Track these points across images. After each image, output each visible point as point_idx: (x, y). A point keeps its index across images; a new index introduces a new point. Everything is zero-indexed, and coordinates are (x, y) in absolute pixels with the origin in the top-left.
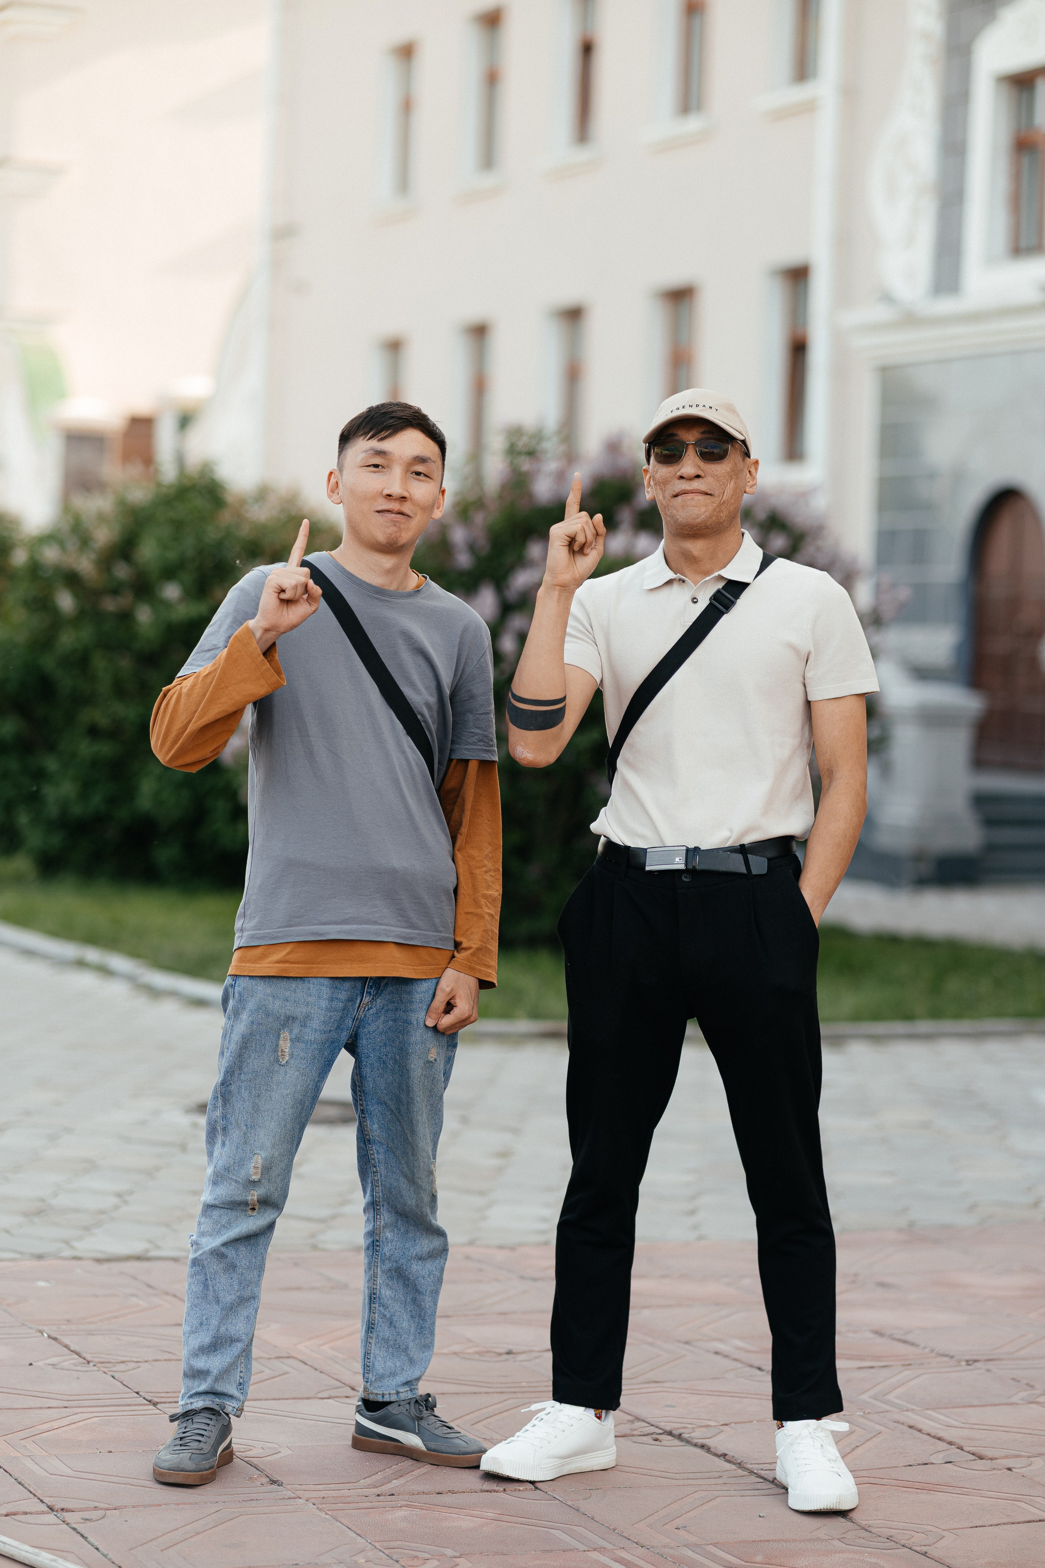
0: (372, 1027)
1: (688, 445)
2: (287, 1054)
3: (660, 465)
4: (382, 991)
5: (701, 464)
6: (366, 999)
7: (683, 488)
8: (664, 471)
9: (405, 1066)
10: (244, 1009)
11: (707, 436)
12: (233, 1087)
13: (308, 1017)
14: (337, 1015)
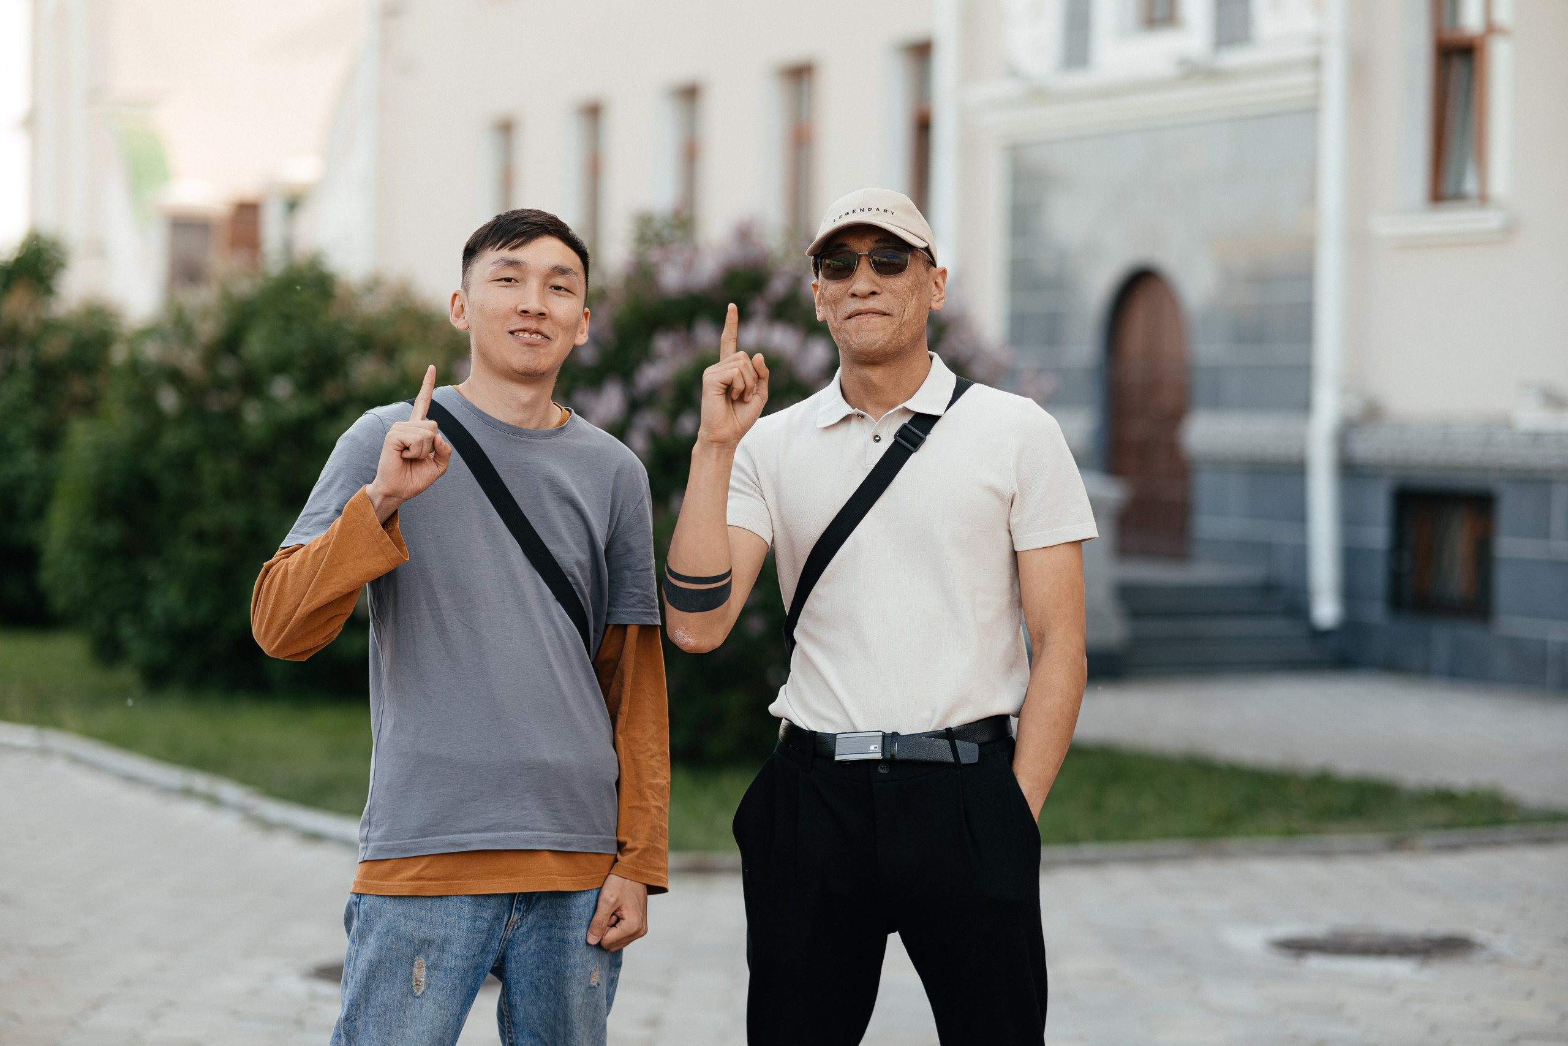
0: (523, 949)
1: (861, 256)
2: (423, 984)
3: (829, 281)
4: (534, 906)
5: (877, 278)
6: (515, 916)
7: (857, 308)
8: (834, 288)
9: (562, 993)
10: (371, 930)
11: (881, 245)
12: (358, 1023)
13: (446, 940)
14: (481, 938)
